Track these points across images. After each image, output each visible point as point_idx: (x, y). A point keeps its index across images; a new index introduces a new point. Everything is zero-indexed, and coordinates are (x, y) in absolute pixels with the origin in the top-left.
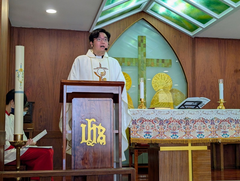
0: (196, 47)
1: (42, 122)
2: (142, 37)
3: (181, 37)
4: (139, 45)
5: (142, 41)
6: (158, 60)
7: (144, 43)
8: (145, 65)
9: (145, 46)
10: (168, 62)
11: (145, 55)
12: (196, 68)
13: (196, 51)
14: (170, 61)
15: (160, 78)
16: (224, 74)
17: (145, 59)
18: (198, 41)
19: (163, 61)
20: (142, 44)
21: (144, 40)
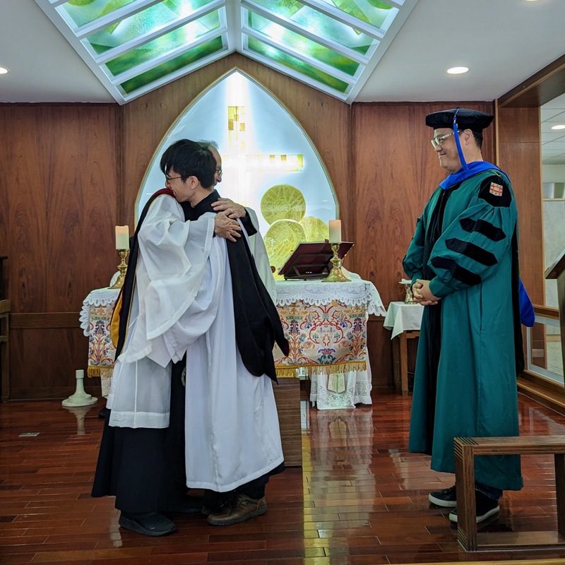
0: (358, 124)
1: (25, 295)
2: (237, 108)
3: (322, 105)
4: (230, 127)
5: (236, 117)
6: (272, 158)
7: (241, 121)
9: (242, 127)
11: (244, 148)
12: (357, 170)
13: (358, 135)
14: (300, 157)
15: (278, 196)
16: (421, 181)
17: (243, 156)
18: (361, 112)
19: (284, 159)
20: (236, 125)
21: (241, 116)
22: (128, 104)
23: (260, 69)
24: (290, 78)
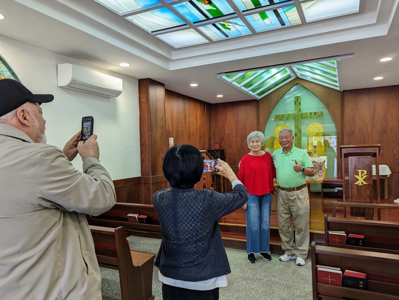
0: (345, 98)
2: (298, 97)
4: (295, 104)
5: (298, 100)
6: (311, 113)
7: (299, 101)
8: (300, 118)
9: (300, 103)
10: (320, 114)
11: (300, 110)
14: (322, 113)
15: (313, 127)
17: (300, 113)
18: (347, 93)
19: (315, 113)
20: (297, 103)
21: (299, 100)
22: (260, 99)
23: (306, 82)
24: (318, 84)
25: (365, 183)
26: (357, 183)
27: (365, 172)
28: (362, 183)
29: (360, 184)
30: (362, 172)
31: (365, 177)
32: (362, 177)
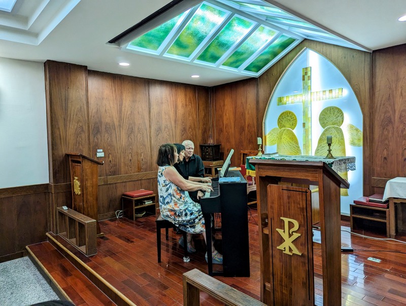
0: (377, 64)
2: (306, 68)
3: (353, 57)
4: (303, 79)
6: (324, 92)
7: (308, 75)
8: (309, 100)
9: (310, 78)
10: (337, 91)
11: (309, 89)
12: (376, 93)
13: (377, 71)
14: (340, 90)
15: (328, 113)
17: (309, 93)
18: (380, 55)
19: (331, 92)
20: (306, 77)
21: (308, 72)
22: (260, 76)
25: (296, 251)
26: (280, 247)
27: (296, 225)
28: (290, 250)
29: (287, 252)
30: (291, 225)
31: (296, 235)
32: (290, 235)
